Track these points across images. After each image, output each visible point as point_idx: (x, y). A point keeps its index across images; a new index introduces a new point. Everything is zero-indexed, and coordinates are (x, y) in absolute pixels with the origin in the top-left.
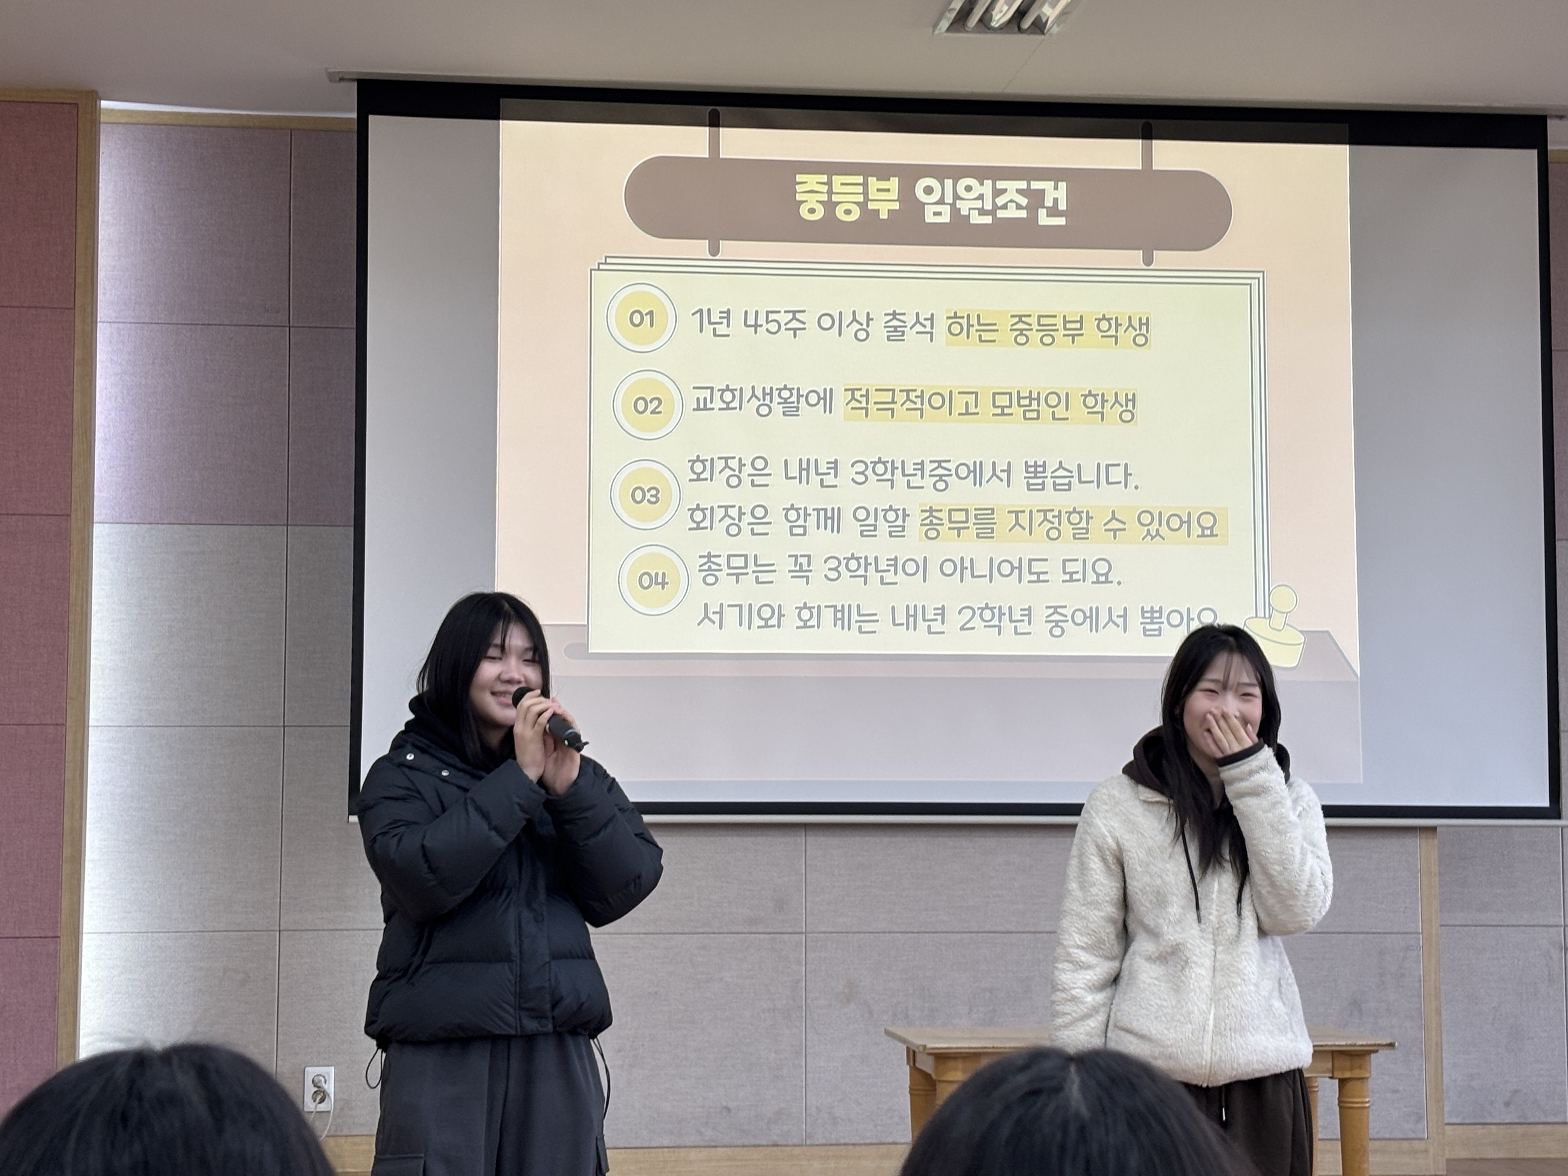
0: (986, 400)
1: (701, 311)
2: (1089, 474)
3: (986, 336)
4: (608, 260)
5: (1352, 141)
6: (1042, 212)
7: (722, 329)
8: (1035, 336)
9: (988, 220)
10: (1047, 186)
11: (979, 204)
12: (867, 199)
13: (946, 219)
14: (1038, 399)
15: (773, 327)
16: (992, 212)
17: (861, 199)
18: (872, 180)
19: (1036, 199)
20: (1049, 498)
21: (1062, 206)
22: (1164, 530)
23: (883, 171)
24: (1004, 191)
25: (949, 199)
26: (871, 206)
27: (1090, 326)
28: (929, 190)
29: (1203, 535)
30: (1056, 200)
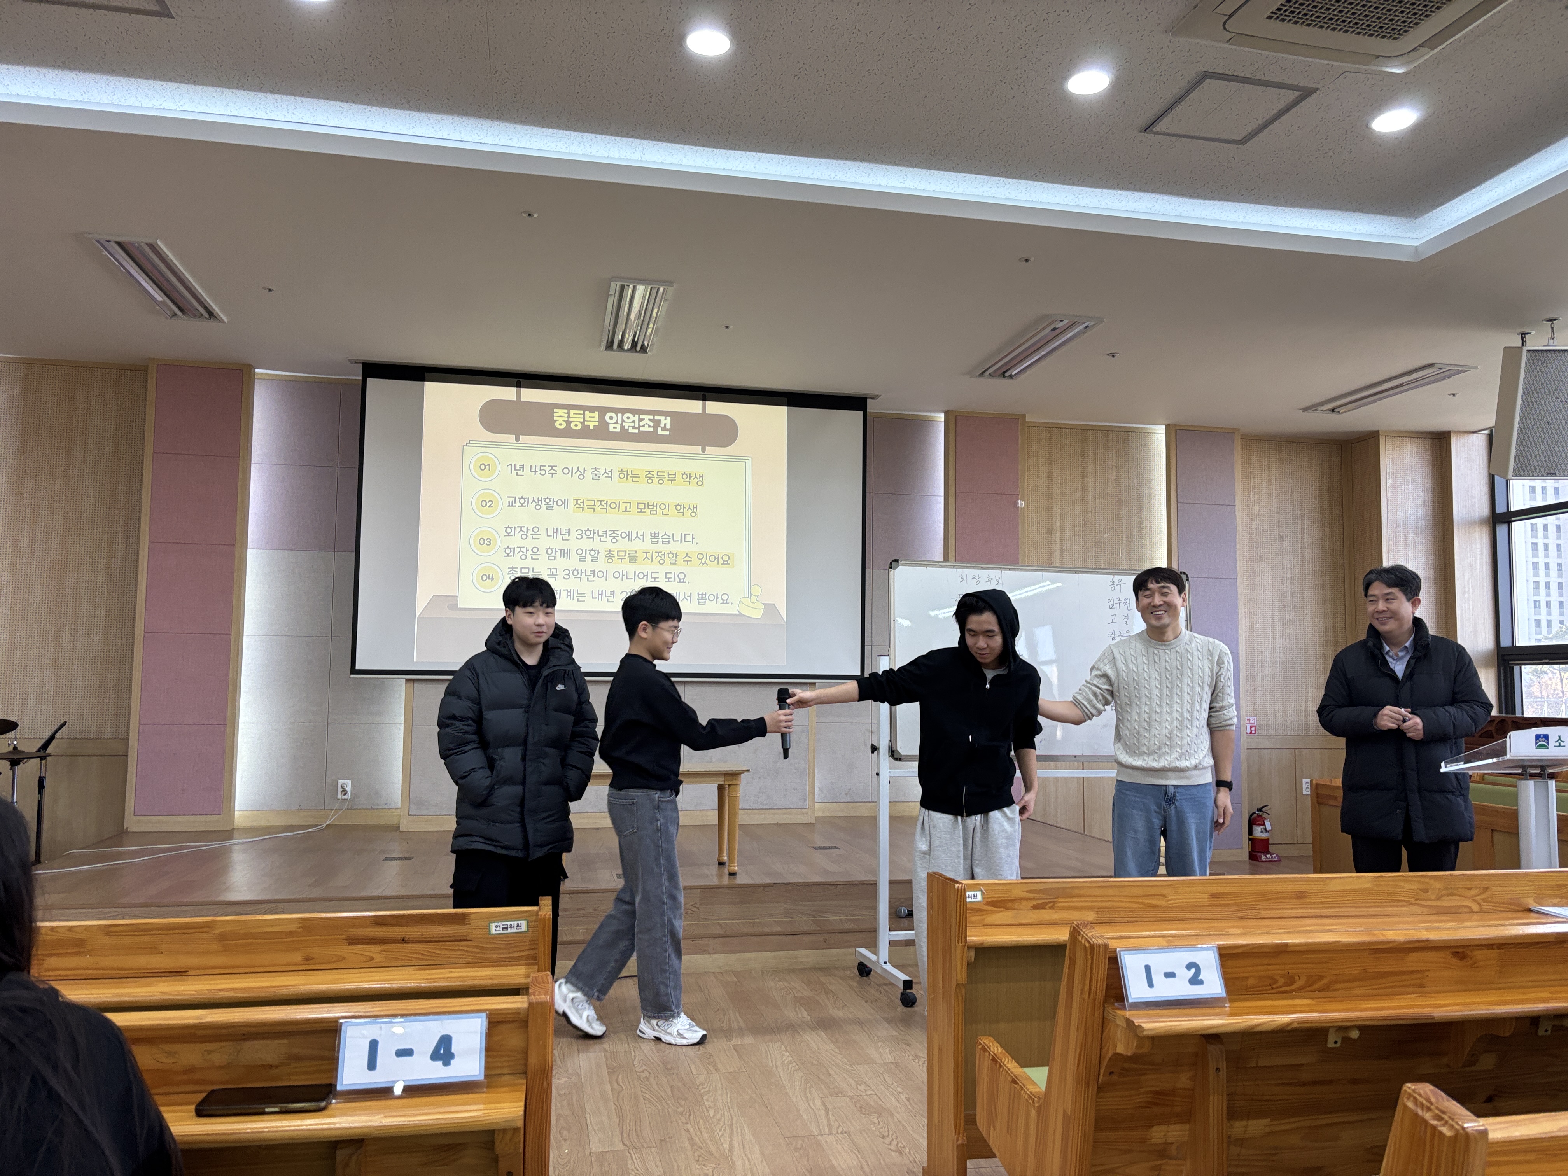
0: (634, 506)
1: (511, 465)
2: (677, 538)
3: (634, 479)
4: (472, 443)
5: (789, 404)
6: (659, 429)
7: (520, 473)
8: (656, 480)
9: (636, 431)
10: (662, 418)
11: (632, 424)
12: (584, 420)
13: (618, 430)
14: (656, 506)
15: (543, 472)
16: (638, 428)
17: (582, 420)
18: (587, 413)
19: (657, 423)
20: (660, 547)
21: (668, 427)
22: (708, 561)
23: (592, 409)
25: (620, 421)
26: (586, 423)
27: (679, 477)
28: (611, 418)
29: (724, 564)
30: (665, 424)
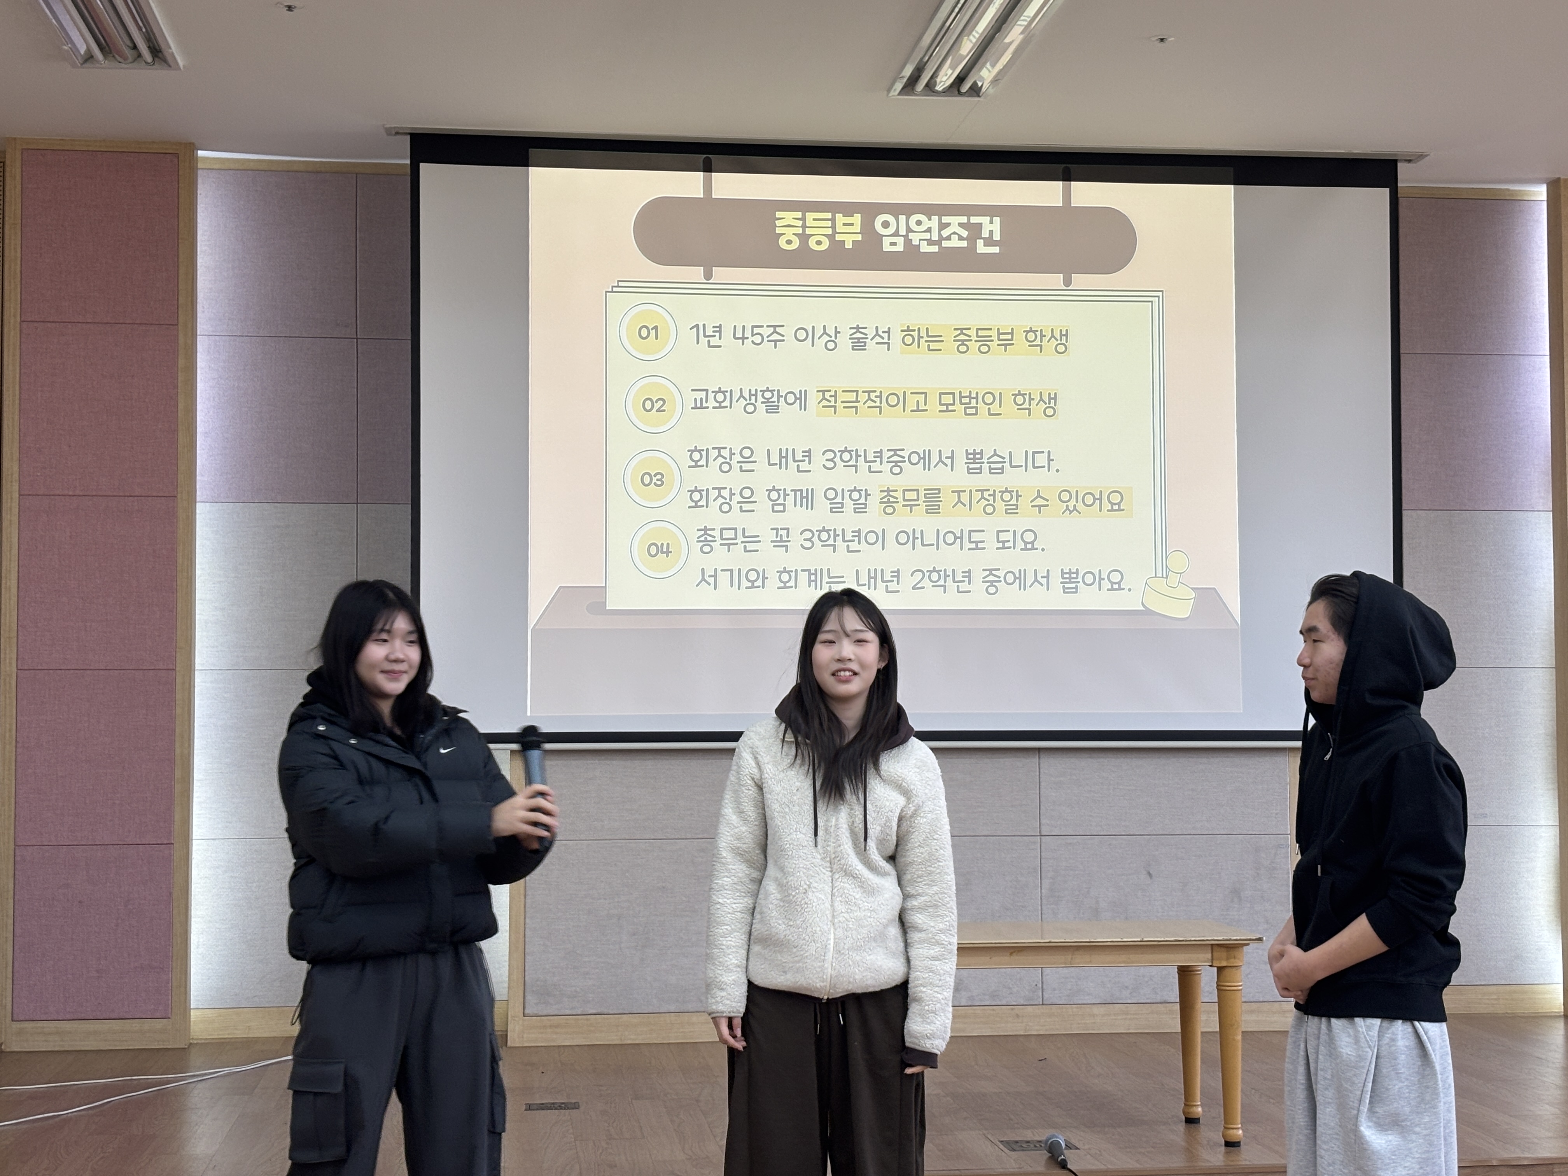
0: (933, 399)
1: (697, 326)
2: (1019, 460)
3: (933, 346)
4: (621, 284)
5: (1237, 181)
6: (980, 243)
7: (714, 341)
8: (974, 346)
9: (935, 249)
10: (984, 220)
11: (927, 236)
12: (834, 232)
13: (900, 248)
14: (977, 398)
15: (758, 339)
16: (938, 243)
17: (830, 231)
18: (839, 216)
19: (975, 231)
20: (985, 480)
21: (997, 237)
22: (1080, 506)
23: (848, 209)
24: (948, 225)
25: (903, 231)
26: (838, 237)
27: (1019, 337)
28: (886, 225)
29: (1112, 510)
30: (991, 232)
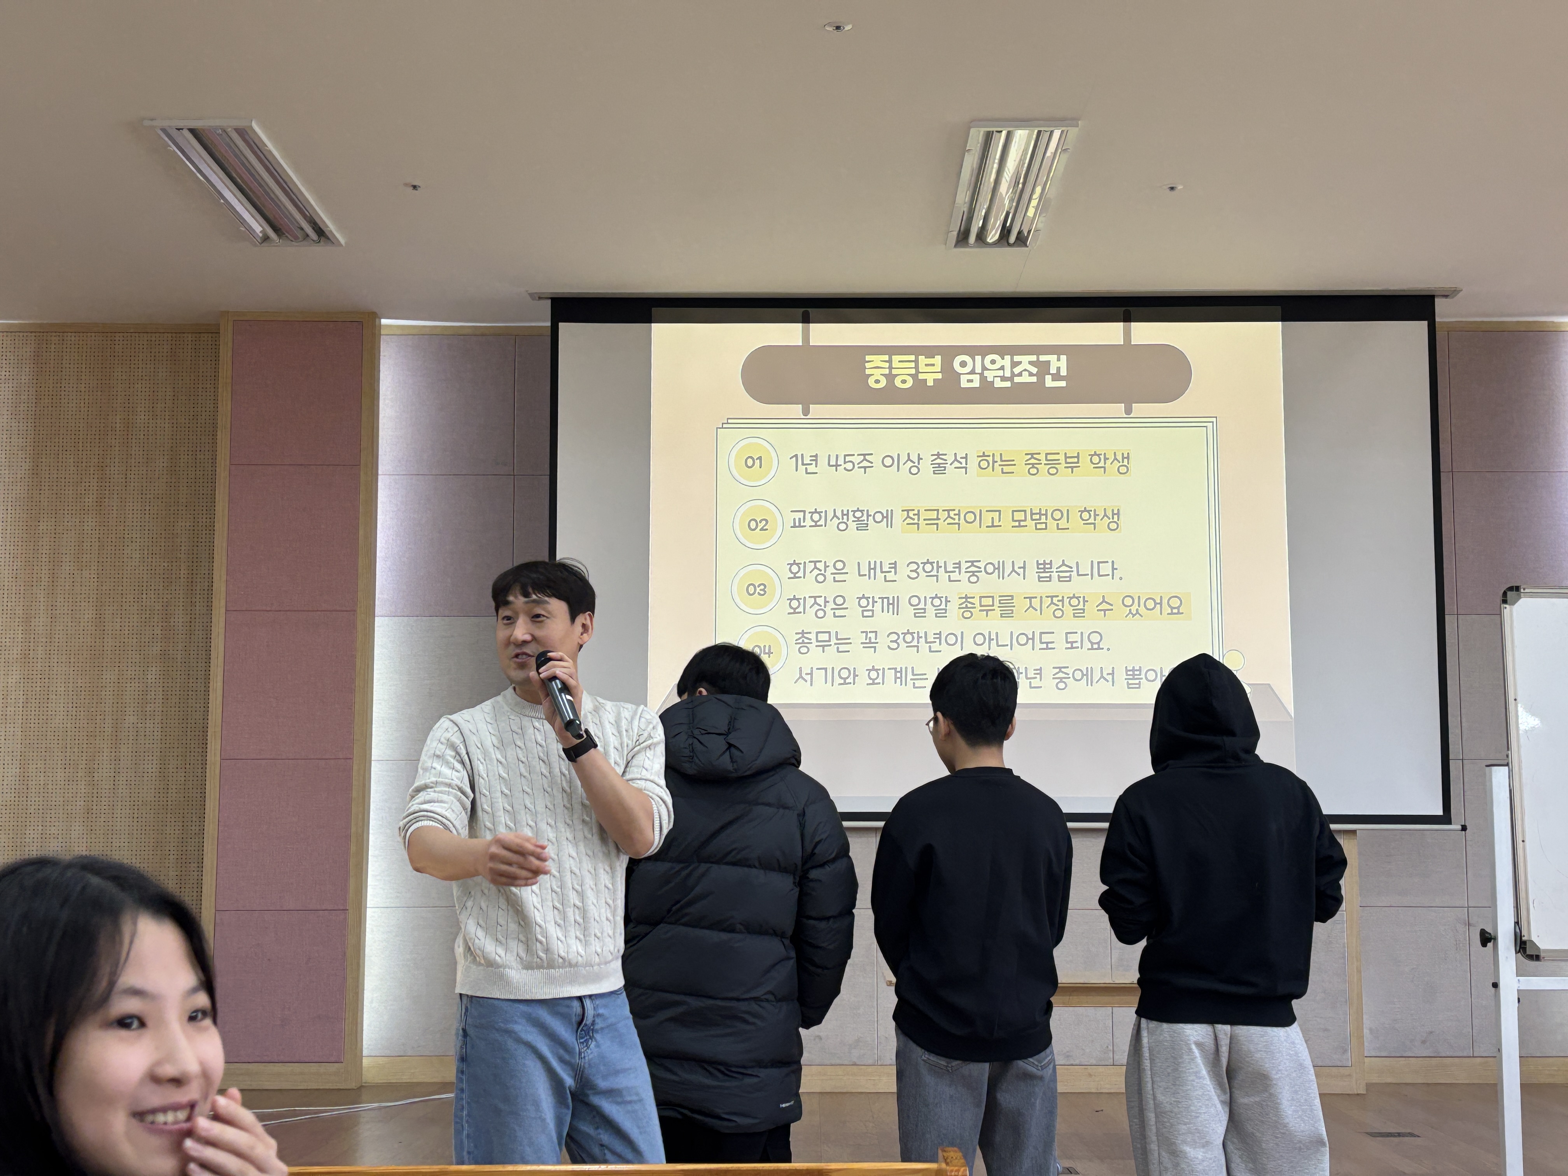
0: (1007, 516)
1: (796, 456)
2: (1085, 569)
3: (1006, 469)
4: (730, 421)
5: (1284, 318)
6: (1048, 378)
7: (811, 469)
8: (1043, 468)
9: (1008, 384)
10: (1052, 358)
11: (1000, 373)
12: (918, 372)
13: (976, 384)
14: (1046, 515)
15: (849, 466)
16: (1010, 379)
17: (913, 371)
18: (921, 358)
19: (1043, 368)
20: (1055, 587)
21: (1064, 372)
22: (1142, 610)
23: (929, 351)
24: (1020, 363)
25: (978, 369)
26: (921, 376)
27: (1085, 460)
28: (963, 364)
29: (1172, 613)
30: (1058, 369)
